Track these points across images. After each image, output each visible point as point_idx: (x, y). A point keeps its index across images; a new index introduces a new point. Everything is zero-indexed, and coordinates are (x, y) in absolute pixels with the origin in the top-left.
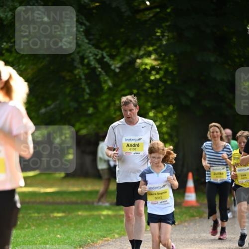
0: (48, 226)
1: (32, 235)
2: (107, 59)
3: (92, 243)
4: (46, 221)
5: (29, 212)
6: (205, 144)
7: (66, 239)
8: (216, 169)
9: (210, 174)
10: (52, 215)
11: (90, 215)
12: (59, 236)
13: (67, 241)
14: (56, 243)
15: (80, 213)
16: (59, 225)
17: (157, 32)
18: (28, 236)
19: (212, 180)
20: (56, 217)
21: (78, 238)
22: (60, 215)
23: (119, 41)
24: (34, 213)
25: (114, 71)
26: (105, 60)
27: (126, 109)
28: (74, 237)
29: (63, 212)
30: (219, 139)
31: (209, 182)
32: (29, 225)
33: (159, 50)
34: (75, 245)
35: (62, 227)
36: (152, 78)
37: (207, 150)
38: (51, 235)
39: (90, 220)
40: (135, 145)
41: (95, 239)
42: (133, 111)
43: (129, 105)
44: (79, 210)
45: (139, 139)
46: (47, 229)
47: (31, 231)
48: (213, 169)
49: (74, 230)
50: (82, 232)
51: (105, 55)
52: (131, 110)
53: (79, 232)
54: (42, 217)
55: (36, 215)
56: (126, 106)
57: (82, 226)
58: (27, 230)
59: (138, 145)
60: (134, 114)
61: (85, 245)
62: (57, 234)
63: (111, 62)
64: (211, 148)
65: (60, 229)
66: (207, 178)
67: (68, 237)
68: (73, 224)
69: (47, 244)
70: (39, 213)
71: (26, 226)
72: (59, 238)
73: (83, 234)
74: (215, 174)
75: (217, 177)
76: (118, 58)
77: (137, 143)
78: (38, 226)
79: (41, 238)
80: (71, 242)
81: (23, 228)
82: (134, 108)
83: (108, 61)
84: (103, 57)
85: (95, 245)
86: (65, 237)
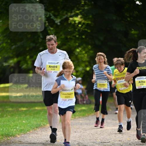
0: (18, 116)
1: (9, 121)
2: (53, 17)
3: (43, 126)
4: (17, 113)
5: (6, 107)
6: (94, 66)
7: (28, 124)
8: (101, 82)
9: (97, 85)
10: (20, 109)
11: (43, 110)
12: (24, 121)
13: (29, 125)
14: (22, 126)
15: (36, 108)
16: (24, 115)
17: (82, 2)
18: (6, 121)
19: (98, 89)
20: (22, 110)
21: (35, 123)
22: (24, 109)
23: (59, 8)
24: (9, 108)
25: (57, 24)
26: (52, 18)
27: (49, 44)
28: (33, 122)
29: (27, 107)
30: (103, 63)
31: (95, 89)
32: (6, 115)
33: (83, 13)
34: (33, 127)
35: (26, 117)
37: (96, 70)
38: (20, 121)
39: (43, 112)
40: (54, 67)
41: (45, 124)
42: (54, 45)
43: (51, 41)
44: (36, 106)
45: (57, 63)
46: (17, 117)
47: (8, 118)
48: (99, 82)
49: (33, 118)
50: (38, 119)
51: (51, 15)
52: (52, 45)
53: (36, 119)
54: (14, 110)
55: (11, 109)
56: (49, 42)
57: (38, 115)
58: (5, 118)
59: (56, 67)
60: (54, 47)
61: (39, 127)
62: (23, 121)
63: (55, 19)
64: (97, 68)
65: (25, 118)
66: (94, 87)
67: (30, 122)
68: (32, 114)
69: (17, 126)
70: (12, 108)
71: (5, 116)
72: (24, 123)
73: (39, 120)
74: (100, 85)
75: (101, 87)
76: (59, 17)
77: (56, 65)
78: (12, 116)
79: (13, 123)
80: (31, 125)
81: (3, 117)
82: (55, 43)
83: (53, 19)
84: (50, 16)
85: (45, 127)
86: (28, 122)
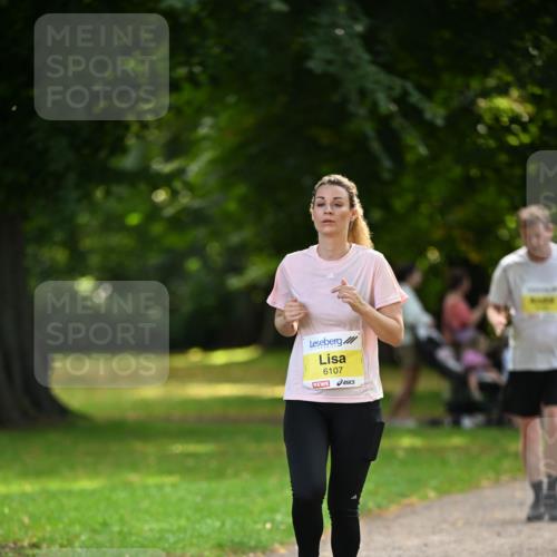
2: (415, 98)
23: (440, 60)
36: (513, 141)
